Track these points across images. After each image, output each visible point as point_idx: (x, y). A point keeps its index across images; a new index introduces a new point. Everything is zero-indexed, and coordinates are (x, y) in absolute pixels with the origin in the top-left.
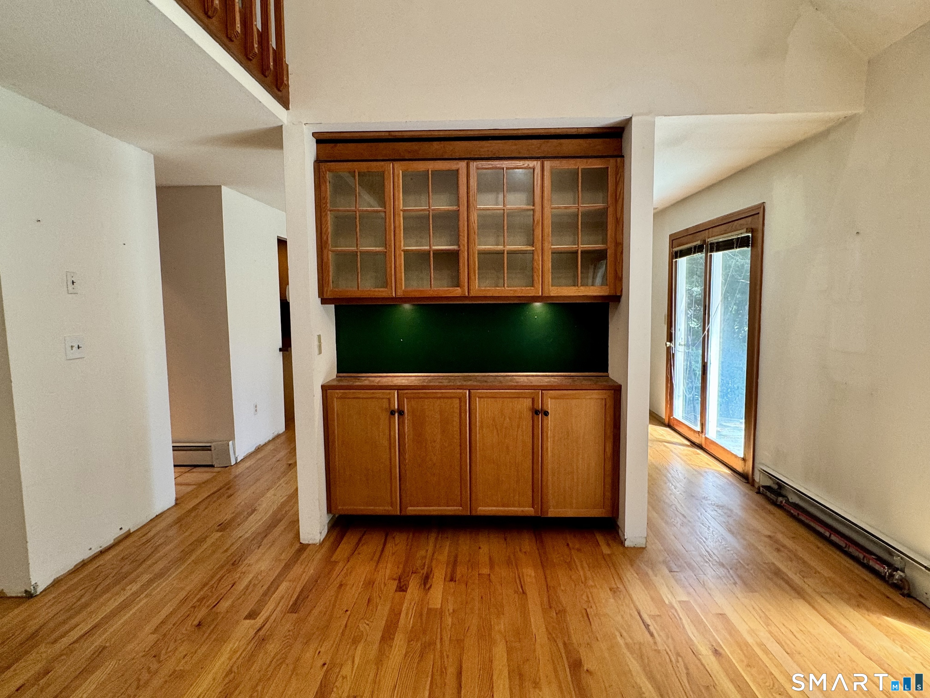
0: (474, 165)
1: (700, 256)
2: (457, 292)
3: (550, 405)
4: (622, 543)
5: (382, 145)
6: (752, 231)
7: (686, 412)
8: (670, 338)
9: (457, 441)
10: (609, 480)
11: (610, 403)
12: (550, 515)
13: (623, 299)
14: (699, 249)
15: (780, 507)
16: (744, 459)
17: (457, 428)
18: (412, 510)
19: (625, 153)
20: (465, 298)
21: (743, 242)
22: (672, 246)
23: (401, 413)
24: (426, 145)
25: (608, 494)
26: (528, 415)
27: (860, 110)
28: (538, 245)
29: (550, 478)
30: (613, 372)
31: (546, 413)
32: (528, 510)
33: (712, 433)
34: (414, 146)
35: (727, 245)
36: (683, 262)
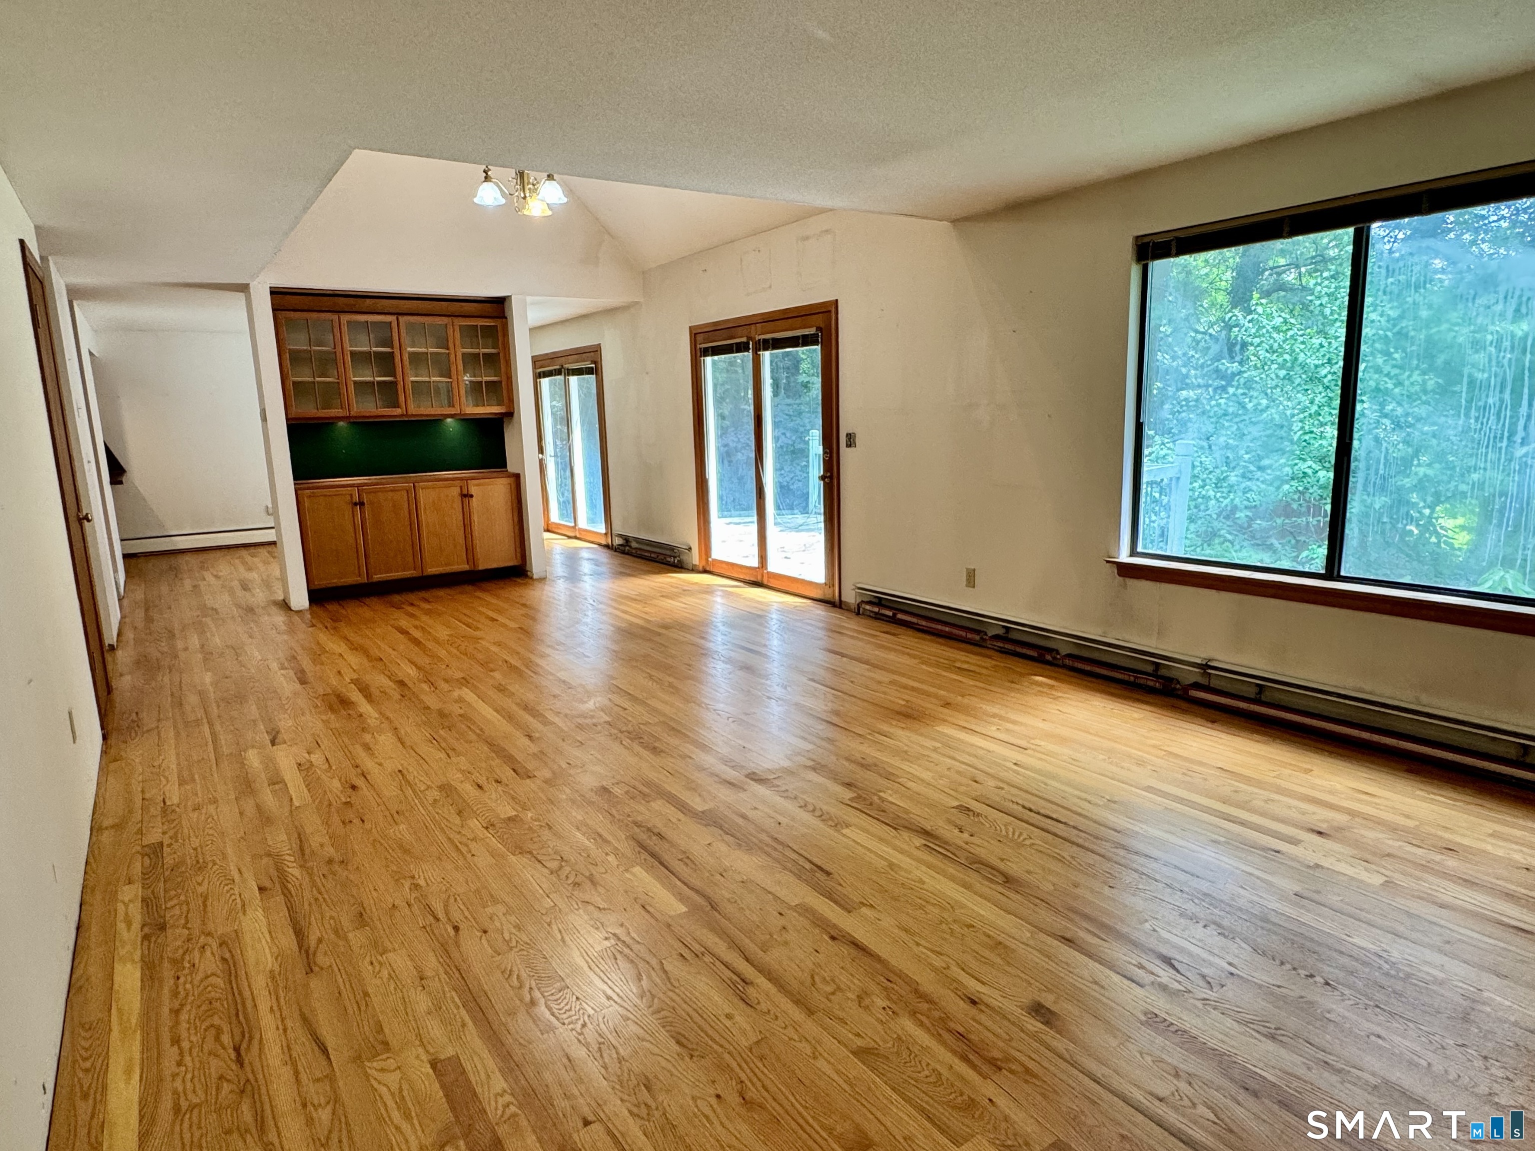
0: (402, 319)
1: (560, 378)
2: (398, 411)
3: (473, 490)
4: (532, 578)
5: (325, 298)
6: (595, 363)
7: (562, 516)
8: (541, 450)
9: (407, 523)
10: (518, 539)
11: (514, 486)
12: (481, 568)
13: (516, 415)
14: (558, 372)
15: (627, 554)
16: (606, 534)
17: (407, 514)
18: (377, 577)
19: (507, 314)
20: (407, 415)
21: (590, 371)
22: (535, 367)
23: (362, 504)
24: (360, 301)
25: (518, 550)
26: (458, 500)
27: (642, 300)
28: (455, 377)
29: (477, 542)
30: (511, 467)
31: (472, 496)
32: (466, 567)
33: (583, 523)
34: (352, 301)
35: (579, 372)
36: (545, 382)
